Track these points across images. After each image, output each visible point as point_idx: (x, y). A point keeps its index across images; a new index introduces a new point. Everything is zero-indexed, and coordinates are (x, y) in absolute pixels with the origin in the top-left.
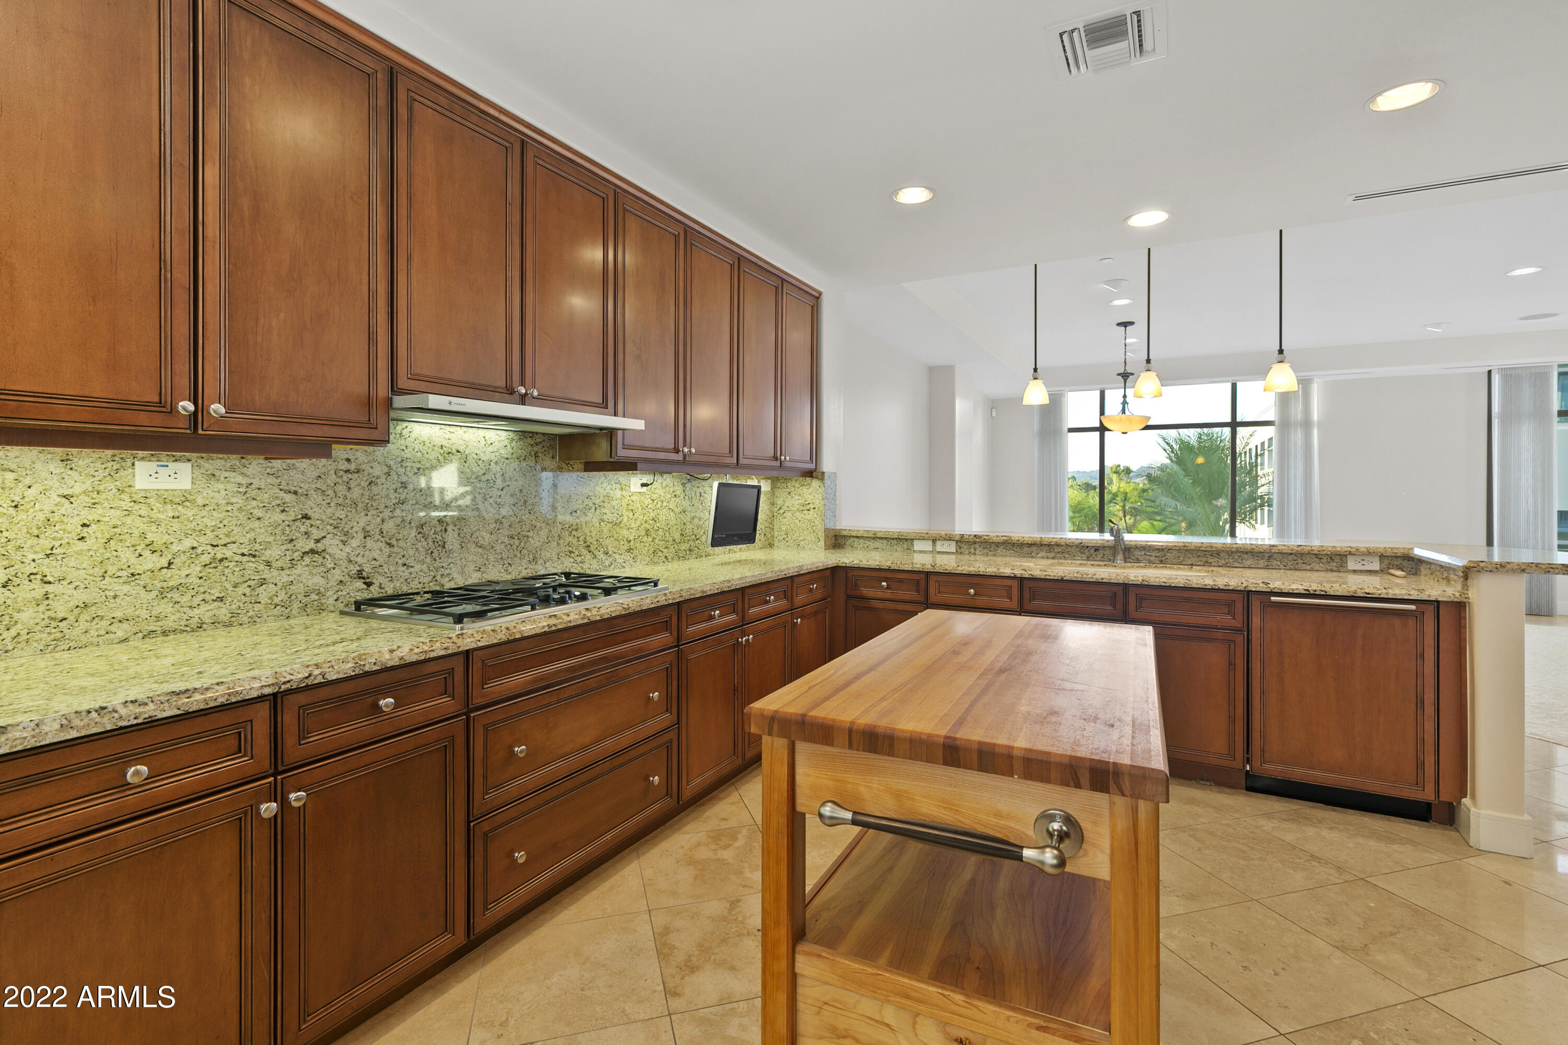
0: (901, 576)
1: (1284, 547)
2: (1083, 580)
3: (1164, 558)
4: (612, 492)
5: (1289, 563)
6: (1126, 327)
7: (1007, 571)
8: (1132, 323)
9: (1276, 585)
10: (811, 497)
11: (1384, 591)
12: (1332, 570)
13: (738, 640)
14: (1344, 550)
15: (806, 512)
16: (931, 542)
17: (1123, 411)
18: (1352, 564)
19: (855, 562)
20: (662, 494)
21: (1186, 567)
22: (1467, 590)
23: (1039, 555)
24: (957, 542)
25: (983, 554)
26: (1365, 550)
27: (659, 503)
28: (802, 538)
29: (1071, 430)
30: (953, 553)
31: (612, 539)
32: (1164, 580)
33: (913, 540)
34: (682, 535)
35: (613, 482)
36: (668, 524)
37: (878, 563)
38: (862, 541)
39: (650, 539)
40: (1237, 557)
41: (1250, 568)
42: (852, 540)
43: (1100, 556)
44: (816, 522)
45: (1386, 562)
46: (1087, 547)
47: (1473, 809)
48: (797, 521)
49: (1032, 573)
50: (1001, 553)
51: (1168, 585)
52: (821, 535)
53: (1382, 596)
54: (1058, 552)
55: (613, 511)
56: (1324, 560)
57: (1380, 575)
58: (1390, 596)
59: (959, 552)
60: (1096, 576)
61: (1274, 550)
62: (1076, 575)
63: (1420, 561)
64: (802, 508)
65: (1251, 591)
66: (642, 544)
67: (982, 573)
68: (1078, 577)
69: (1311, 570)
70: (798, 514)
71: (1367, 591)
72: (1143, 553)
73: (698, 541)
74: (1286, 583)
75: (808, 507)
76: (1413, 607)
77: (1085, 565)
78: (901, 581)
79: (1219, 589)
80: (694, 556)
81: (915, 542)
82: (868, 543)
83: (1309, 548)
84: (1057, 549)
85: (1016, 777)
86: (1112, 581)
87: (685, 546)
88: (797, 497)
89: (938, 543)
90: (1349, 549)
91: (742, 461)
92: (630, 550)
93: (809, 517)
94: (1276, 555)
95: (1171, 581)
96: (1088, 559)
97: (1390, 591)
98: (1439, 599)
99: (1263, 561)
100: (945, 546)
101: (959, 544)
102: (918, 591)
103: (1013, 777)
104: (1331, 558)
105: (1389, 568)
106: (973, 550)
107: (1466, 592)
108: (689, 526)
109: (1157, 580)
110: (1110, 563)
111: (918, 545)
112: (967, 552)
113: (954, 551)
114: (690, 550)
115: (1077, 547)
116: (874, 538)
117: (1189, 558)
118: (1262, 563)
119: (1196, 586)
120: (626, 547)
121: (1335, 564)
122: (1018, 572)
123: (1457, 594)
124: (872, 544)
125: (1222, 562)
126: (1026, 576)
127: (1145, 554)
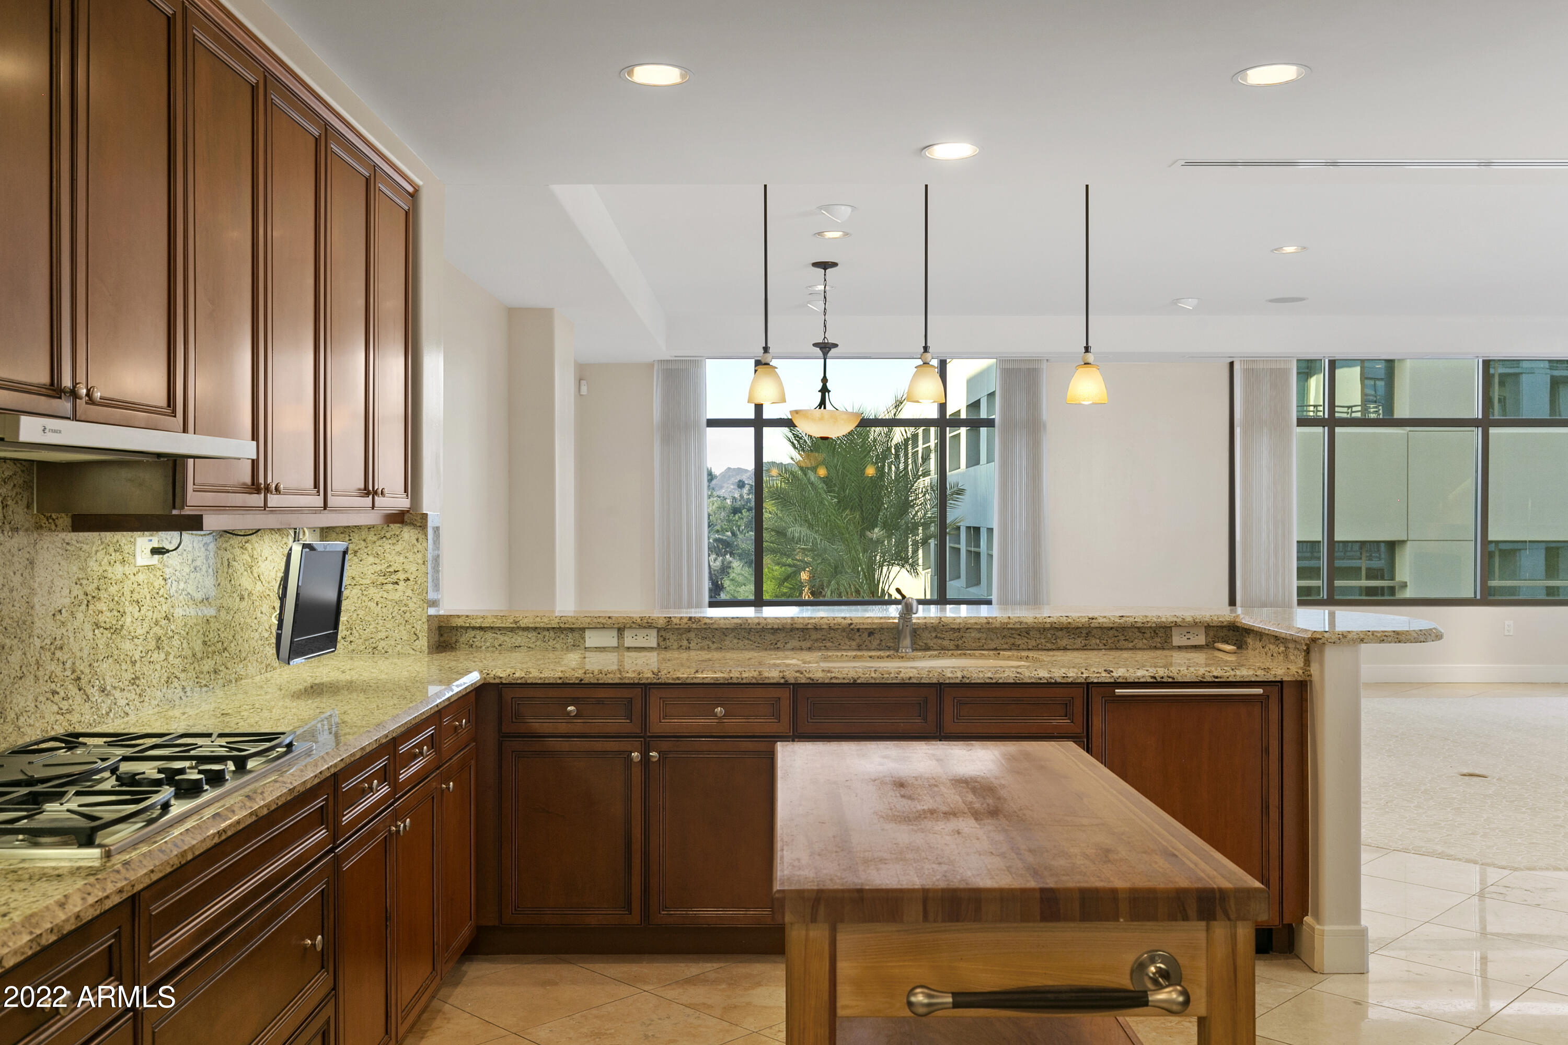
0: (602, 694)
1: (1105, 620)
2: (883, 681)
3: (960, 642)
4: (110, 569)
5: (1110, 641)
6: (825, 269)
7: (773, 675)
8: (834, 265)
9: (1120, 673)
10: (402, 559)
11: (1232, 673)
12: (1156, 648)
13: (390, 830)
14: (1169, 620)
15: (390, 587)
16: (615, 633)
17: (822, 403)
18: (1177, 640)
19: (517, 675)
20: (178, 568)
21: (991, 653)
22: (1309, 666)
23: (789, 646)
24: (659, 630)
25: (702, 649)
26: (1191, 619)
27: (175, 584)
28: (383, 635)
29: (712, 423)
30: (651, 649)
31: (110, 660)
32: (990, 675)
33: (583, 630)
34: (205, 643)
35: (111, 550)
36: (185, 625)
37: (560, 675)
38: (489, 635)
39: (163, 656)
40: (1049, 636)
41: (1065, 649)
42: (472, 633)
43: (875, 643)
44: (411, 605)
45: (1211, 634)
46: (858, 630)
47: (1317, 927)
48: (372, 605)
49: (811, 675)
50: (731, 645)
51: (994, 681)
52: (422, 628)
53: (1231, 679)
54: (817, 640)
55: (112, 605)
56: (1148, 635)
57: (1206, 651)
58: (1238, 679)
59: (662, 646)
60: (902, 675)
61: (1094, 624)
62: (873, 675)
63: (1248, 631)
64: (381, 579)
65: (1092, 683)
66: (152, 666)
67: (735, 681)
68: (874, 677)
69: (1134, 648)
70: (372, 591)
71: (1215, 674)
72: (934, 635)
73: (226, 654)
74: (1131, 670)
75: (394, 578)
76: (1260, 691)
77: (861, 657)
78: (600, 702)
79: (1056, 683)
80: (220, 682)
81: (588, 634)
82: (502, 638)
83: (1132, 620)
84: (815, 635)
85: (1122, 920)
86: (923, 681)
87: (208, 665)
88: (371, 559)
89: (627, 633)
90: (1175, 619)
91: (332, 501)
92: (134, 681)
93: (396, 596)
94: (1095, 630)
95: (997, 676)
96: (859, 648)
97: (1238, 673)
98: (1285, 679)
99: (1080, 640)
100: (640, 638)
101: (663, 633)
102: (630, 717)
103: (1118, 921)
104: (1155, 632)
105: (1214, 642)
106: (685, 643)
107: (1308, 668)
108: (214, 625)
109: (981, 675)
110: (891, 652)
111: (592, 639)
112: (675, 646)
113: (655, 645)
114: (216, 672)
115: (844, 630)
116: (512, 630)
117: (992, 640)
118: (1079, 642)
119: (1029, 681)
120: (129, 676)
121: (1159, 640)
122: (791, 676)
123: (1301, 672)
124: (509, 640)
125: (1032, 643)
126: (803, 681)
127: (936, 637)
